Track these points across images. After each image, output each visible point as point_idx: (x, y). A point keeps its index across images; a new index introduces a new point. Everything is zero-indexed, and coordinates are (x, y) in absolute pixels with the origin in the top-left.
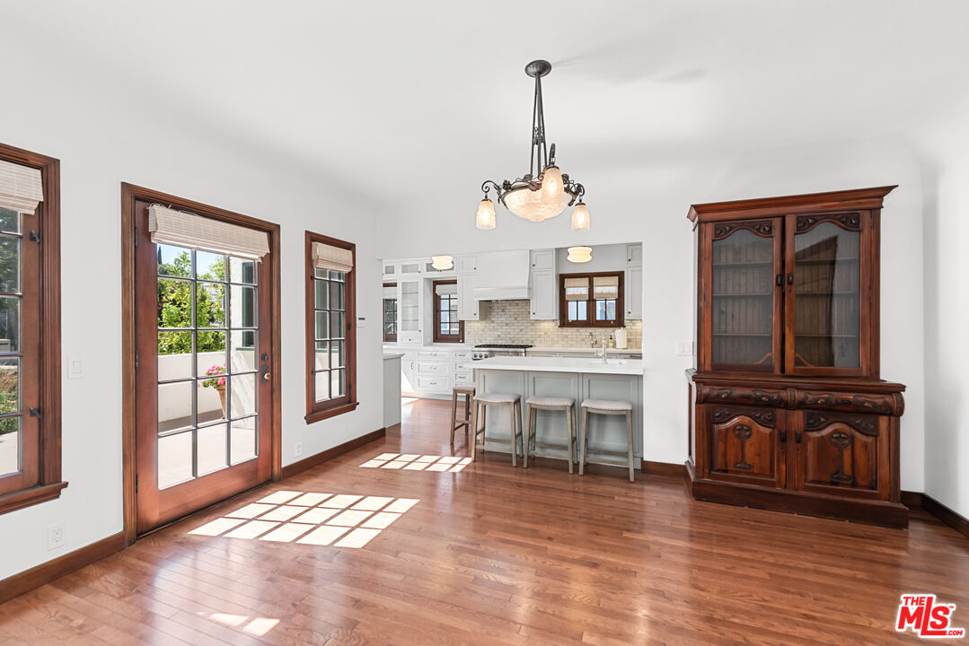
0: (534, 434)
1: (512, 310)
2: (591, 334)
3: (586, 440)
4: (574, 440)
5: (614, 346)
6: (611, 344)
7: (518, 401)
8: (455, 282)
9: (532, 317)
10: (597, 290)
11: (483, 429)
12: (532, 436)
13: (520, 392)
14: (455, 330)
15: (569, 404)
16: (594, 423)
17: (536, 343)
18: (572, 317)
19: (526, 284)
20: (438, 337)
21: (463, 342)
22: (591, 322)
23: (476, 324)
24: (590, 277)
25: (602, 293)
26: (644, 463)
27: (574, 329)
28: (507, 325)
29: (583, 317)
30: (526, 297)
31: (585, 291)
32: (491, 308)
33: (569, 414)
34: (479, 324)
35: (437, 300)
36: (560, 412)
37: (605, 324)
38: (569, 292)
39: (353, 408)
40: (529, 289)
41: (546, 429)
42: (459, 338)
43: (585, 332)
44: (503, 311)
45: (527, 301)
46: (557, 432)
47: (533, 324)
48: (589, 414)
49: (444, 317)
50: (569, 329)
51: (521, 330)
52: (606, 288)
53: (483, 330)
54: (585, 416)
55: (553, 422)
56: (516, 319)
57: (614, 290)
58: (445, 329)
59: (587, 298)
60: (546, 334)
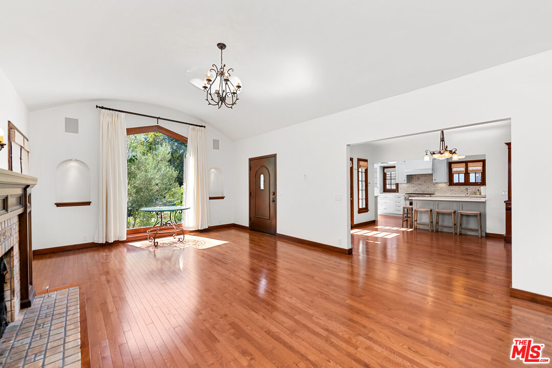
0: (438, 223)
1: (424, 178)
2: (467, 189)
3: (461, 225)
4: (455, 224)
5: (480, 194)
6: (478, 193)
7: (431, 211)
8: (394, 167)
9: (434, 181)
10: (470, 169)
11: (417, 220)
12: (437, 223)
13: (432, 208)
14: (394, 187)
15: (453, 211)
16: (464, 218)
17: (436, 193)
18: (456, 180)
19: (431, 167)
20: (385, 190)
21: (398, 192)
22: (467, 183)
23: (405, 185)
24: (466, 163)
25: (473, 170)
26: (486, 233)
27: (457, 187)
28: (420, 185)
29: (462, 180)
30: (431, 172)
31: (463, 169)
32: (412, 178)
33: (453, 215)
34: (406, 185)
35: (385, 175)
36: (449, 214)
37: (475, 184)
38: (454, 170)
39: (367, 212)
40: (433, 169)
41: (443, 221)
42: (396, 190)
43: (463, 188)
44: (418, 179)
45: (431, 175)
46: (448, 222)
47: (434, 185)
48: (462, 215)
49: (388, 182)
50: (454, 187)
51: (428, 187)
52: (475, 167)
53: (408, 187)
54: (460, 215)
55: (447, 218)
56: (425, 182)
57: (480, 168)
58: (388, 187)
59: (465, 172)
60: (441, 189)
